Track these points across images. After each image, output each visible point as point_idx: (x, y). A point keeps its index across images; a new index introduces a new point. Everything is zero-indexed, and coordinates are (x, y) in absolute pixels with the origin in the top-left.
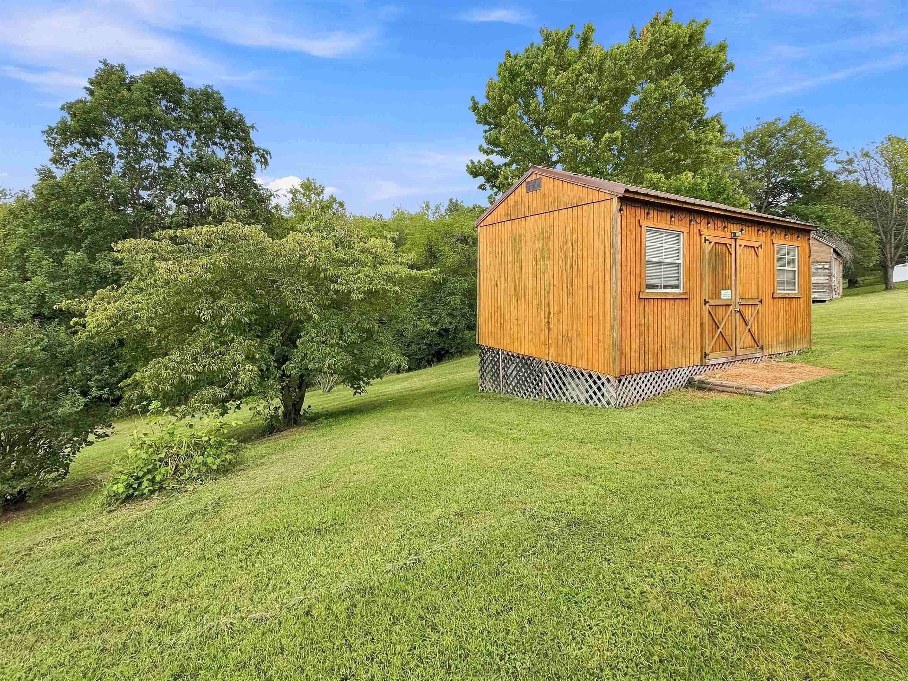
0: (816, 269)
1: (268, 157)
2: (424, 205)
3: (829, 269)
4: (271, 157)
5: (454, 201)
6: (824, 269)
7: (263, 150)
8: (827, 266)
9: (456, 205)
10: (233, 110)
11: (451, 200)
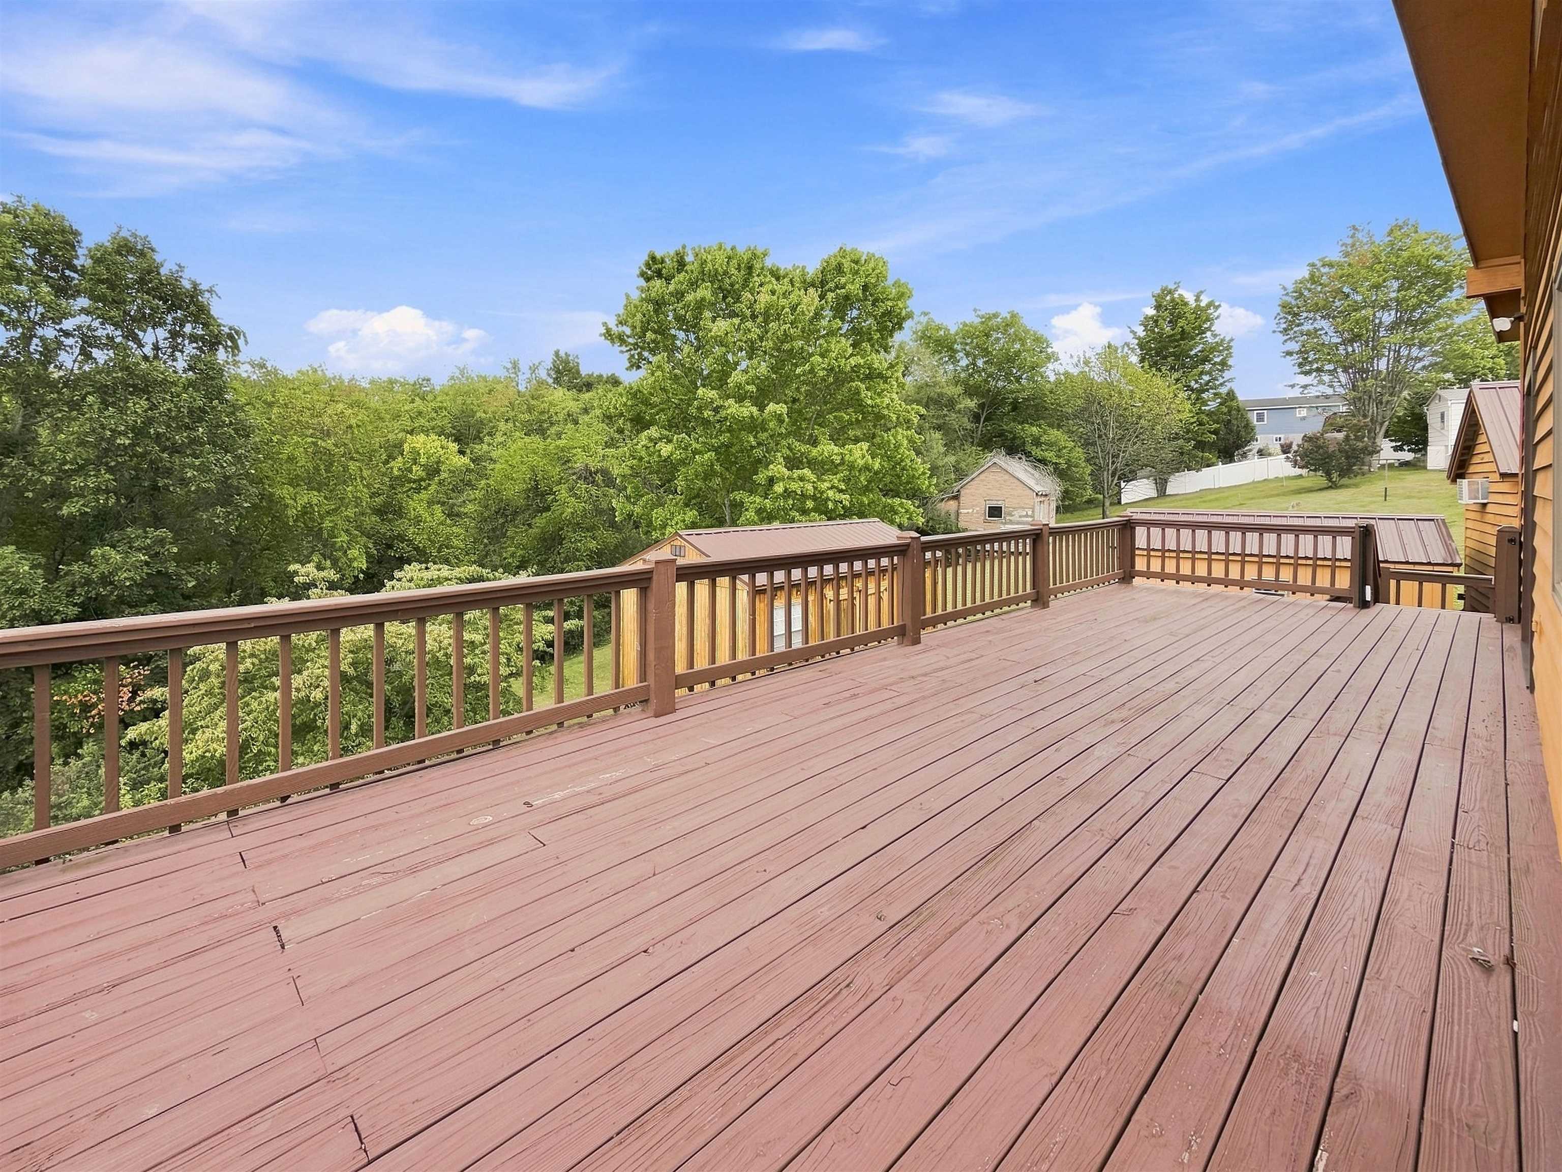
0: (1020, 517)
1: (241, 342)
2: (510, 366)
3: (1031, 517)
4: (246, 342)
5: (562, 354)
6: (1027, 516)
7: (230, 329)
8: (1030, 513)
9: (567, 362)
10: (176, 268)
11: (557, 354)
